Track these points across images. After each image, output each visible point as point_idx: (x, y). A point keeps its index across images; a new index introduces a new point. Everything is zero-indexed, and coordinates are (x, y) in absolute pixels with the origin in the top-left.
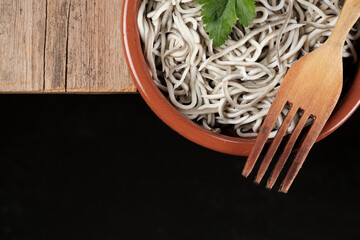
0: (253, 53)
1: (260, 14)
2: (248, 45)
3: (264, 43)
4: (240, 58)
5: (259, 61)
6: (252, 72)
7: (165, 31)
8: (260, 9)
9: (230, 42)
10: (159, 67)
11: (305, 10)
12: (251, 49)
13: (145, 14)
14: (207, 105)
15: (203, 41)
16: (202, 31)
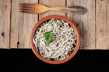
0: (55, 45)
1: (56, 37)
2: (54, 43)
3: (57, 43)
4: (53, 46)
5: (56, 46)
6: (55, 48)
7: (39, 42)
8: (56, 36)
9: (51, 43)
10: (38, 49)
11: (65, 36)
12: (55, 44)
13: (35, 39)
14: (48, 55)
15: (46, 43)
16: (45, 41)
